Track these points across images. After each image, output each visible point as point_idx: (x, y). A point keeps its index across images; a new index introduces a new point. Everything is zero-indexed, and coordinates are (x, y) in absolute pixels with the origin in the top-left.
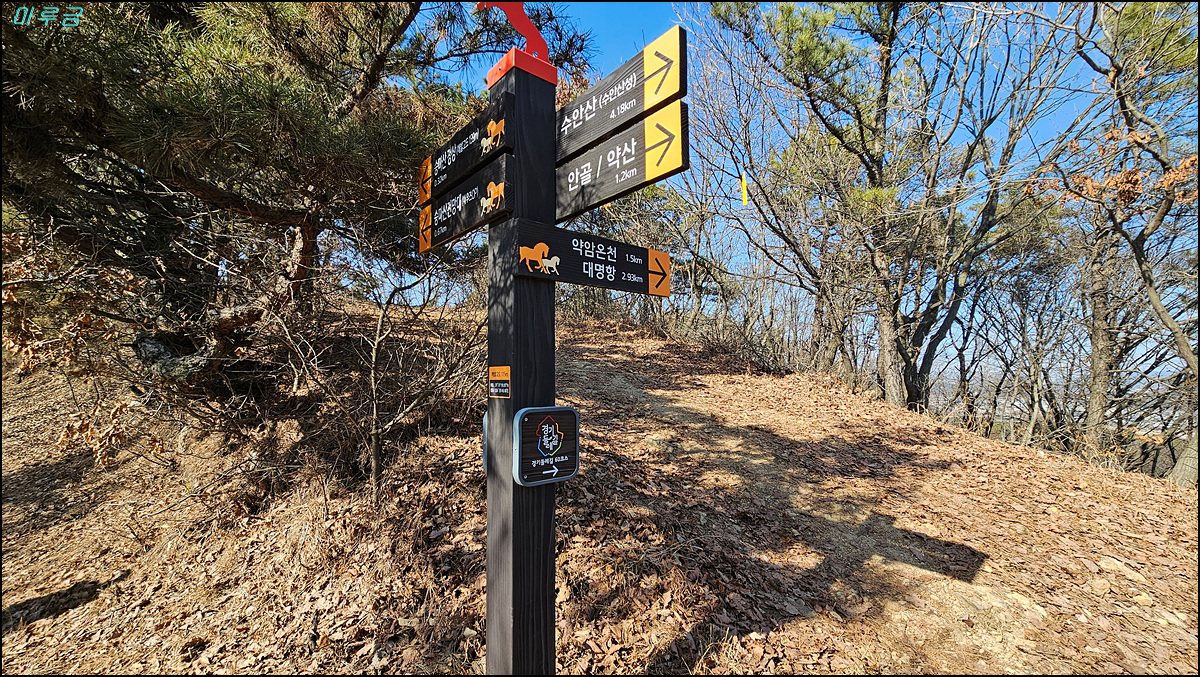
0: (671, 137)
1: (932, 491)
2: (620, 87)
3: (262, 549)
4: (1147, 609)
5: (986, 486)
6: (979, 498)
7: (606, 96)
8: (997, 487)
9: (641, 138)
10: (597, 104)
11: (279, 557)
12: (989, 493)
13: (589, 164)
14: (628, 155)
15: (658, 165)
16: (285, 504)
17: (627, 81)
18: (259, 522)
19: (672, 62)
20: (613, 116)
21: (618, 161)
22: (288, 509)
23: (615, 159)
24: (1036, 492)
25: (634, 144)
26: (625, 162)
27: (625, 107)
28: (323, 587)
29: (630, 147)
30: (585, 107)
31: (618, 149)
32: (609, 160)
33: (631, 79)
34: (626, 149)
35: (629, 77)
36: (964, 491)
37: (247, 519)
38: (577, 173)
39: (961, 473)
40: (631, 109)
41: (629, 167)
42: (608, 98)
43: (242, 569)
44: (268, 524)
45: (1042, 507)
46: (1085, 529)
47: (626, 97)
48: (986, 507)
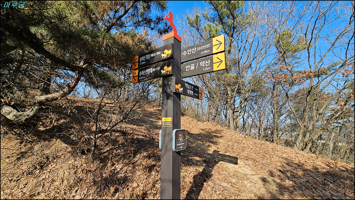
0: (222, 61)
1: (247, 153)
2: (204, 46)
3: (48, 181)
4: (298, 178)
5: (259, 151)
6: (258, 154)
7: (199, 48)
8: (261, 151)
9: (212, 60)
10: (196, 49)
11: (57, 183)
12: (260, 153)
13: (193, 64)
14: (207, 64)
15: (217, 67)
16: (55, 165)
17: (207, 45)
18: (45, 171)
19: (222, 43)
20: (202, 53)
21: (204, 65)
22: (57, 166)
23: (203, 64)
24: (270, 152)
25: (209, 61)
26: (206, 65)
27: (206, 52)
28: (76, 192)
29: (208, 61)
30: (192, 49)
31: (204, 62)
32: (201, 64)
33: (208, 45)
34: (207, 62)
35: (208, 44)
36: (254, 152)
37: (39, 171)
38: (189, 66)
39: (253, 148)
40: (208, 52)
41: (208, 67)
42: (199, 49)
43: (40, 189)
44: (49, 172)
45: (272, 156)
46: (282, 161)
47: (207, 49)
48: (260, 156)
